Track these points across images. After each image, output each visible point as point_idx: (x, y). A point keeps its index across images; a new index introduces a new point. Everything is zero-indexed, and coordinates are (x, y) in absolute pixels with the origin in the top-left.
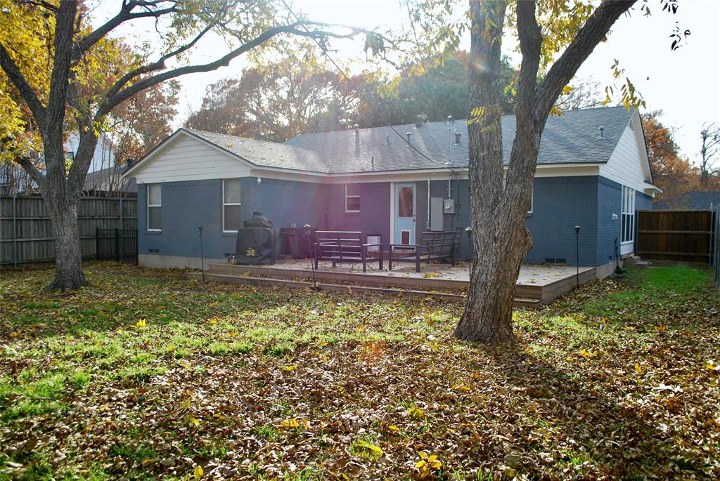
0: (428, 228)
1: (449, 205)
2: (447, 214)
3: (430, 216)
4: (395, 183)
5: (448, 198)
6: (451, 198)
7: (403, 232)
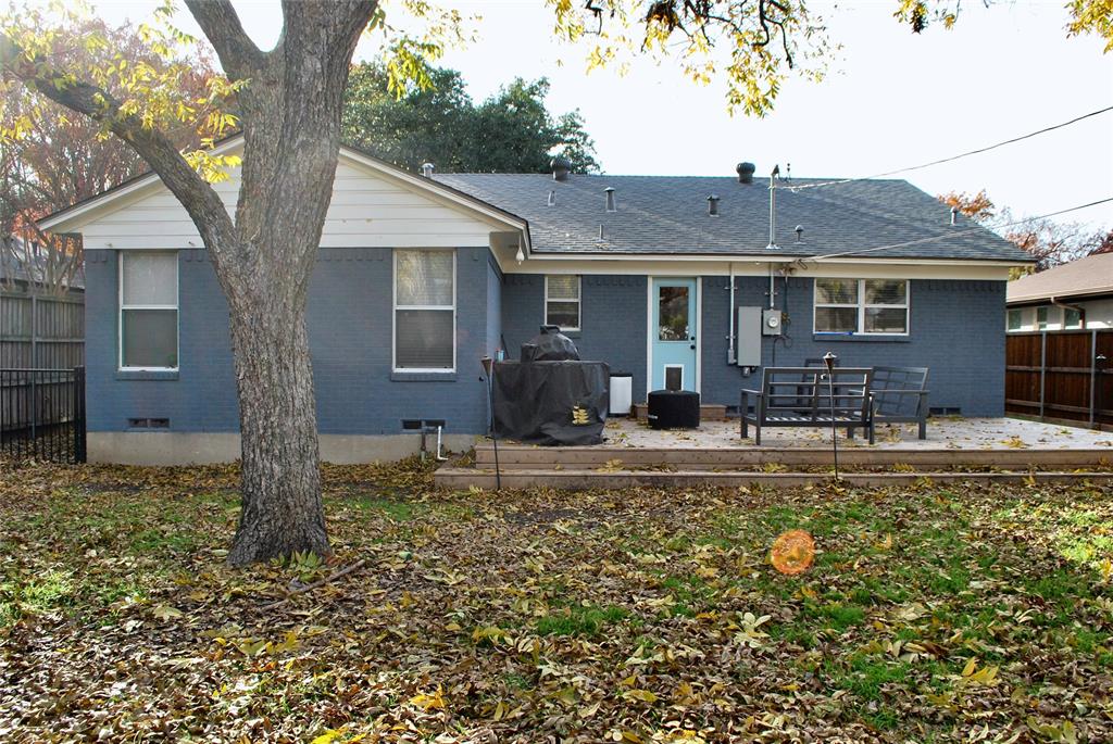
0: (731, 360)
1: (774, 321)
2: (770, 336)
3: (736, 340)
4: (655, 278)
5: (769, 308)
6: (775, 308)
7: (667, 369)
